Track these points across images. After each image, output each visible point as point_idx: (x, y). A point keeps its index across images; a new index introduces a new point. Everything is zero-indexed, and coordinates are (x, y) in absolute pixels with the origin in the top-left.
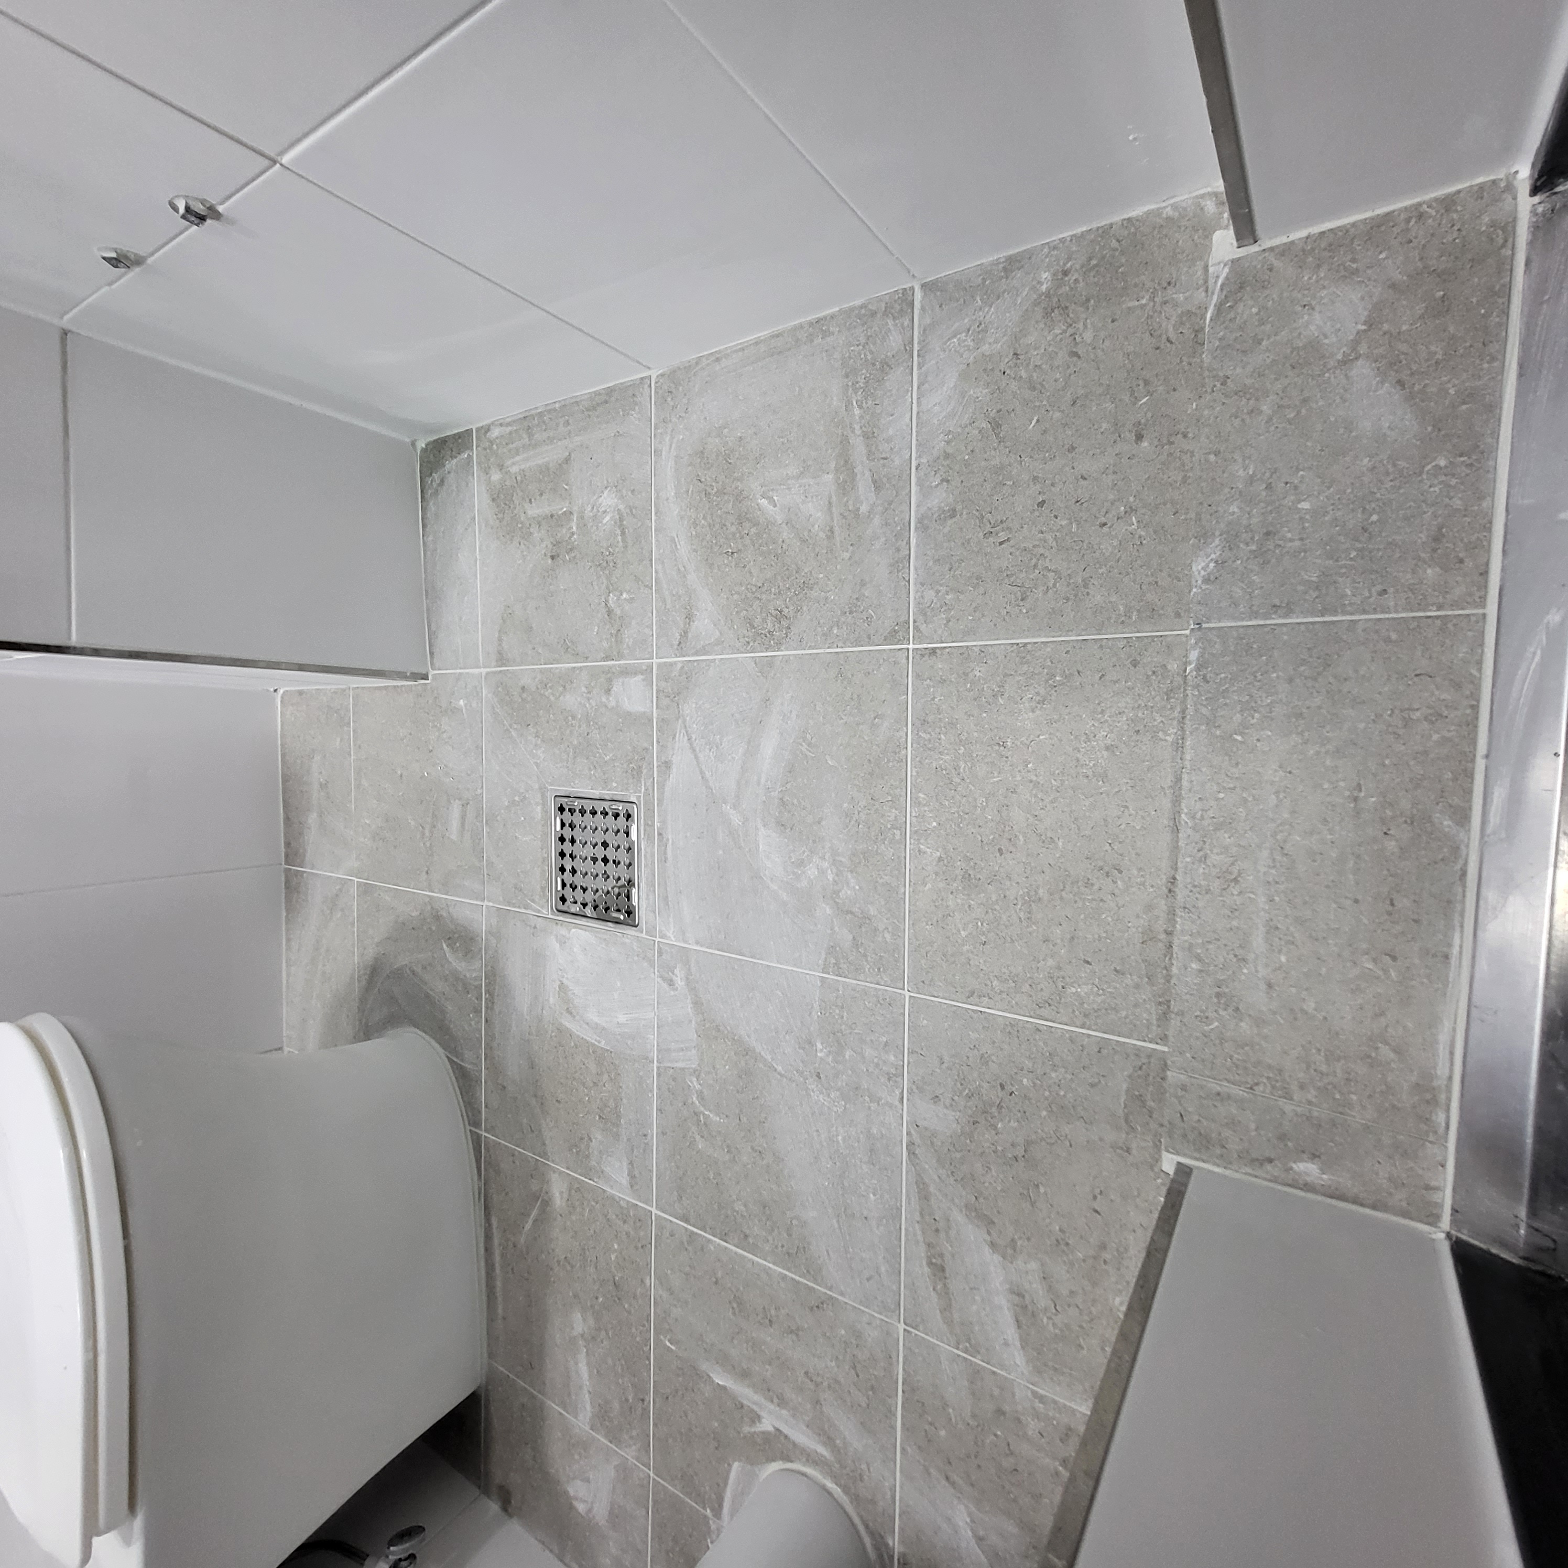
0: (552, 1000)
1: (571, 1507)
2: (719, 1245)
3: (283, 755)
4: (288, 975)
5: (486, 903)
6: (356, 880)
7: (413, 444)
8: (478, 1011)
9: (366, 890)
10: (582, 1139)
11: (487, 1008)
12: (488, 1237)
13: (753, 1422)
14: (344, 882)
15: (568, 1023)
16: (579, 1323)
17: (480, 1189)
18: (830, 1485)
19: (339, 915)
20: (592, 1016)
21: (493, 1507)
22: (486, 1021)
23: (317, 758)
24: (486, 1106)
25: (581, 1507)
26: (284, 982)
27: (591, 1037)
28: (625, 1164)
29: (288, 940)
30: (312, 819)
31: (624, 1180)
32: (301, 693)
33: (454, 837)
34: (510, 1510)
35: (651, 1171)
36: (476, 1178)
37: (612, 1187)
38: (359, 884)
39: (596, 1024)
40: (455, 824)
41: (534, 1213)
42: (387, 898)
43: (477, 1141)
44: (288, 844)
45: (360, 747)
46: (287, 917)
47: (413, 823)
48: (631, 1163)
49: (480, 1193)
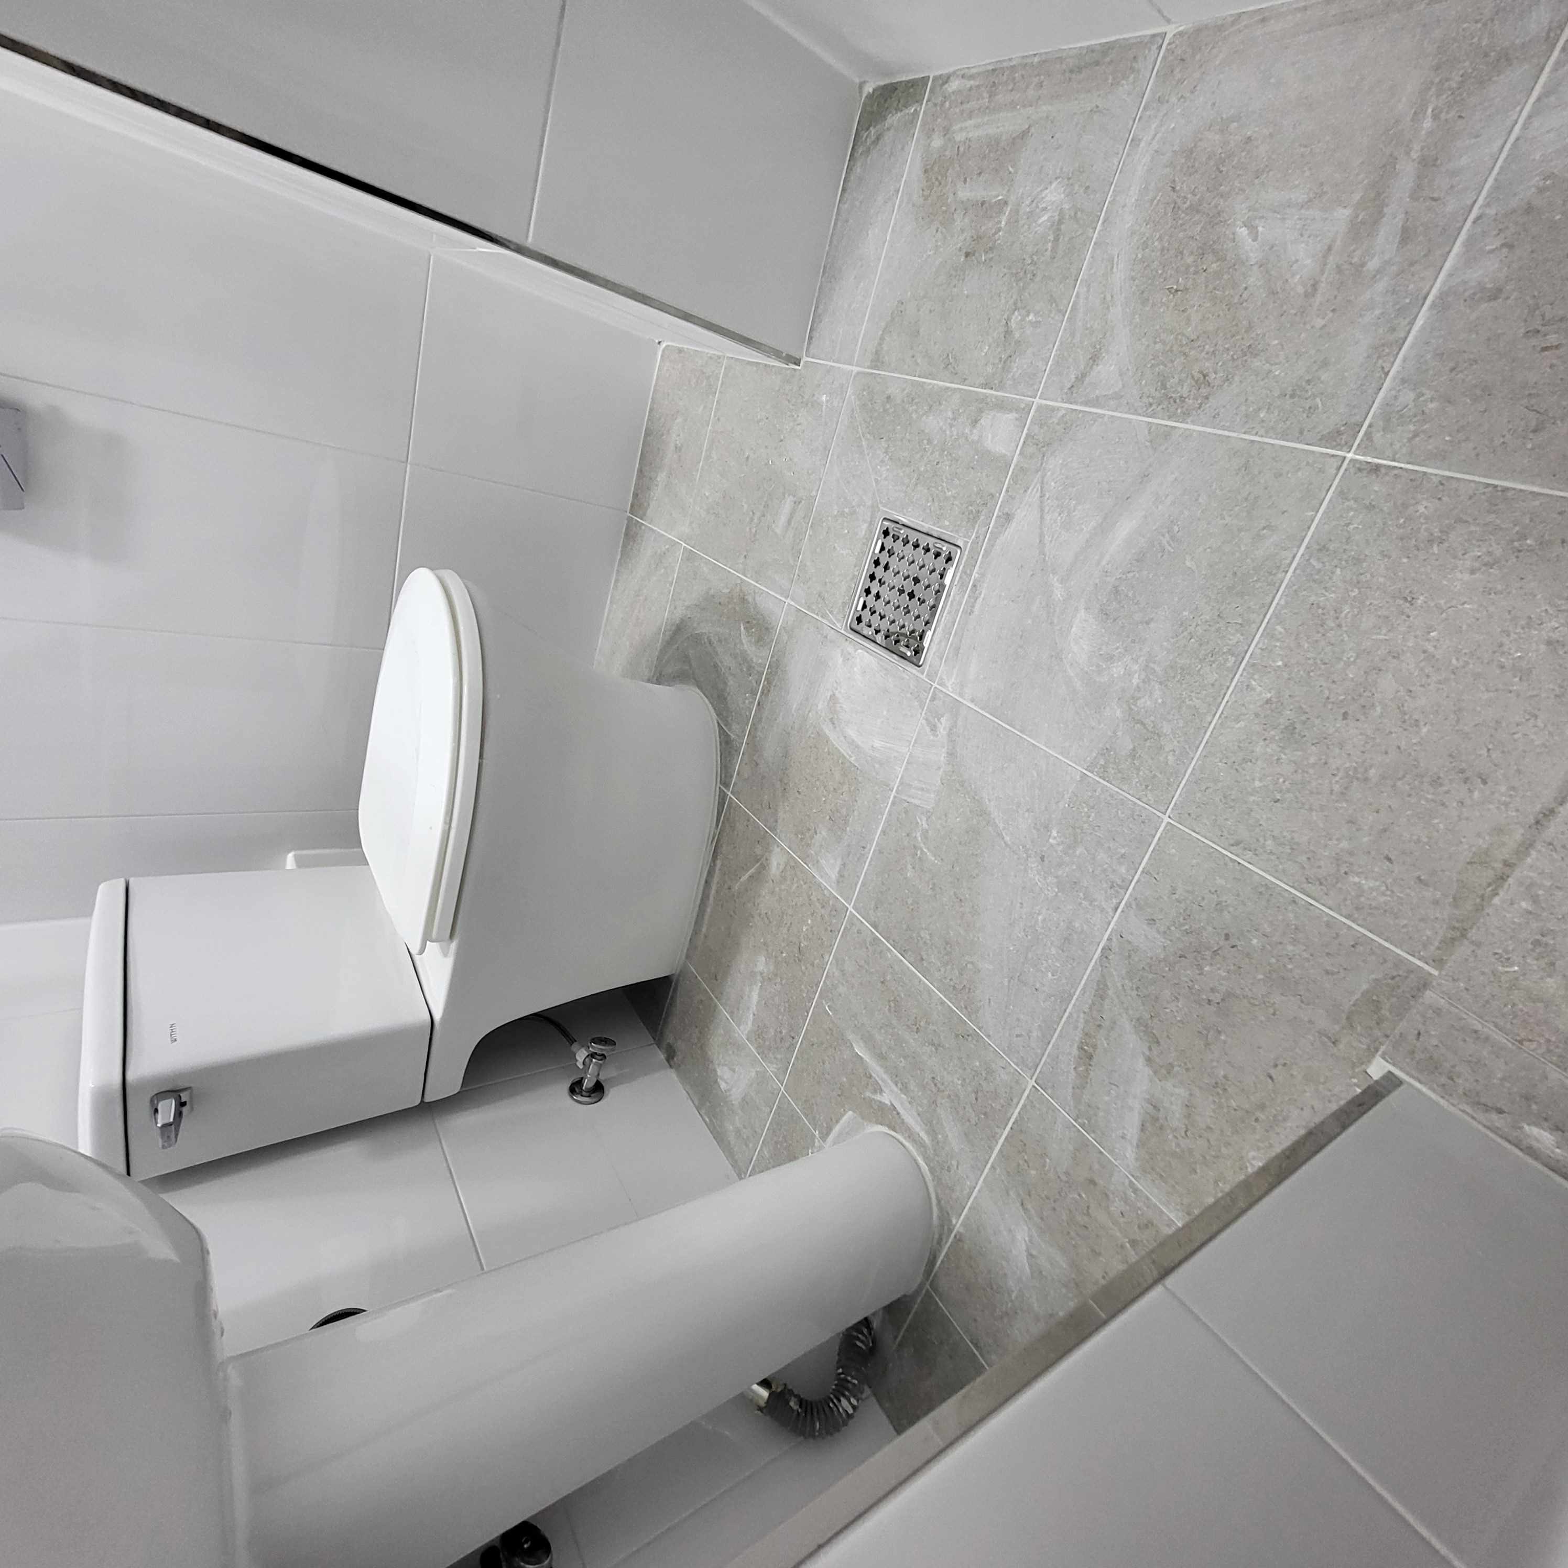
0: (820, 707)
1: (716, 1081)
2: (896, 956)
3: (651, 410)
4: (610, 610)
5: (788, 601)
6: (684, 545)
7: (861, 86)
8: (754, 693)
9: (690, 557)
10: (809, 829)
11: (762, 693)
12: (710, 873)
13: (875, 1092)
14: (675, 544)
15: (827, 730)
16: (762, 964)
17: (714, 836)
18: (920, 1161)
19: (663, 571)
20: (851, 733)
21: (662, 1056)
22: (759, 703)
23: (679, 420)
24: (738, 774)
25: (723, 1085)
26: (606, 614)
27: (844, 750)
28: (839, 862)
29: (617, 581)
30: (662, 477)
31: (834, 875)
32: (680, 351)
33: (778, 531)
34: (672, 1063)
35: (859, 877)
36: (714, 826)
37: (821, 877)
38: (685, 550)
39: (853, 740)
40: (783, 518)
41: (752, 870)
42: (705, 569)
43: (723, 798)
44: (636, 495)
45: (719, 419)
46: (620, 560)
47: (746, 506)
48: (844, 864)
49: (713, 838)
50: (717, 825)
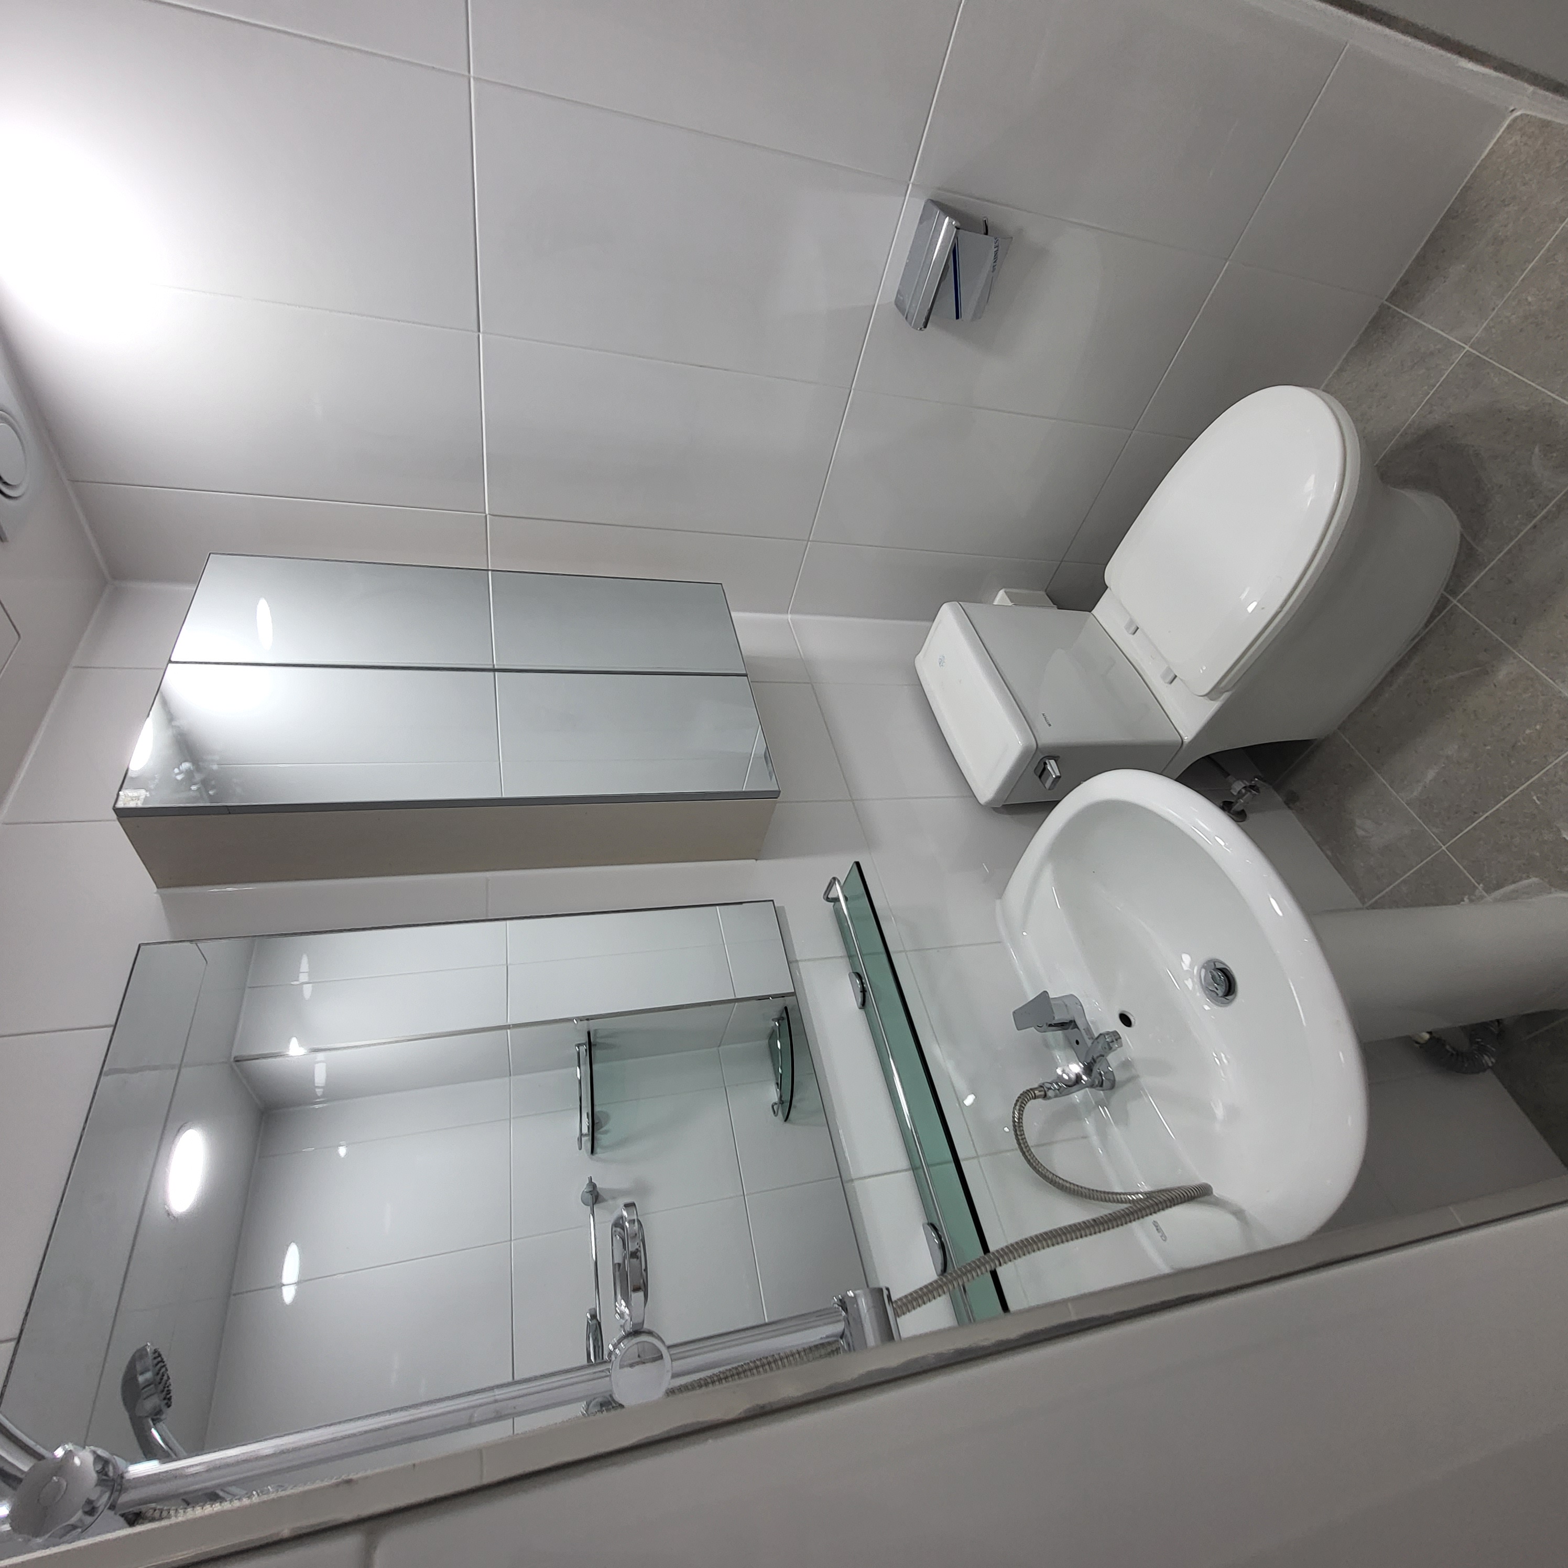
1: (1351, 828)
6: (1467, 348)
8: (1531, 515)
9: (1473, 363)
11: (1545, 518)
12: (1400, 665)
14: (1451, 345)
16: (1451, 750)
17: (1418, 635)
19: (1422, 371)
21: (1279, 799)
22: (1535, 527)
23: (1513, 208)
24: (1476, 586)
30: (1457, 269)
32: (1545, 124)
34: (1290, 806)
36: (1422, 625)
38: (1468, 354)
41: (1466, 673)
42: (1496, 380)
43: (1442, 604)
44: (1404, 282)
49: (1416, 637)
50: (1426, 625)
